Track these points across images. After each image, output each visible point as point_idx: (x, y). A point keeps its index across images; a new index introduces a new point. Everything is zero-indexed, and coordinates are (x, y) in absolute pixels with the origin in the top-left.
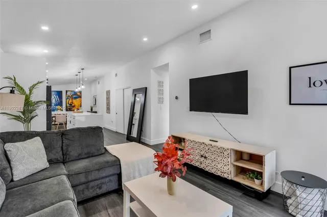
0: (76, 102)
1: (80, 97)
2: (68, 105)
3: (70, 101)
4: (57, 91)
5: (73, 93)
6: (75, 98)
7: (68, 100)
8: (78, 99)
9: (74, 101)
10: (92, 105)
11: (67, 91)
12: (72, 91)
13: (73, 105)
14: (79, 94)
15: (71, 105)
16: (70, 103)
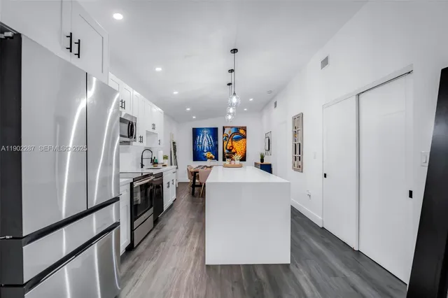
0: (238, 146)
1: (245, 137)
2: (226, 151)
3: (230, 144)
4: (210, 129)
5: (233, 131)
6: (237, 139)
7: (225, 143)
8: (241, 141)
9: (235, 144)
10: (264, 152)
11: (224, 129)
12: (232, 127)
13: (233, 151)
14: (242, 131)
15: (230, 150)
16: (228, 148)
